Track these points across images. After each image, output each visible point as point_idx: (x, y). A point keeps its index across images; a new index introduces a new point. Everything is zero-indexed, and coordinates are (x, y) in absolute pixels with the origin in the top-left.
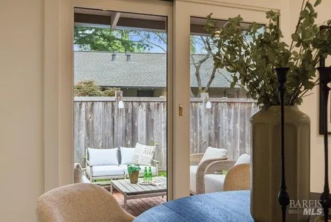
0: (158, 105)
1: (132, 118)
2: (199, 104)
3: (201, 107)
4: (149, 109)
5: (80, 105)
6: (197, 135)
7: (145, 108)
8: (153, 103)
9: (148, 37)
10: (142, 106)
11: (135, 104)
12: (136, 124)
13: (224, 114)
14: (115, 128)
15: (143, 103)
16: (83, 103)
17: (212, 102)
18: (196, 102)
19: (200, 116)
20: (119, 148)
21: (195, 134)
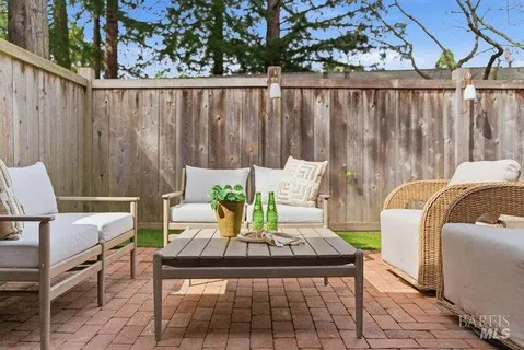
0: (356, 94)
1: (301, 120)
2: (448, 94)
3: (452, 99)
4: (335, 102)
5: (200, 94)
6: (442, 158)
7: (328, 100)
8: (346, 92)
9: (384, 56)
10: (322, 98)
11: (307, 93)
12: (310, 133)
13: (508, 114)
14: (267, 139)
15: (324, 91)
16: (206, 92)
17: (480, 90)
18: (440, 90)
19: (451, 119)
20: (253, 169)
21: (438, 157)
